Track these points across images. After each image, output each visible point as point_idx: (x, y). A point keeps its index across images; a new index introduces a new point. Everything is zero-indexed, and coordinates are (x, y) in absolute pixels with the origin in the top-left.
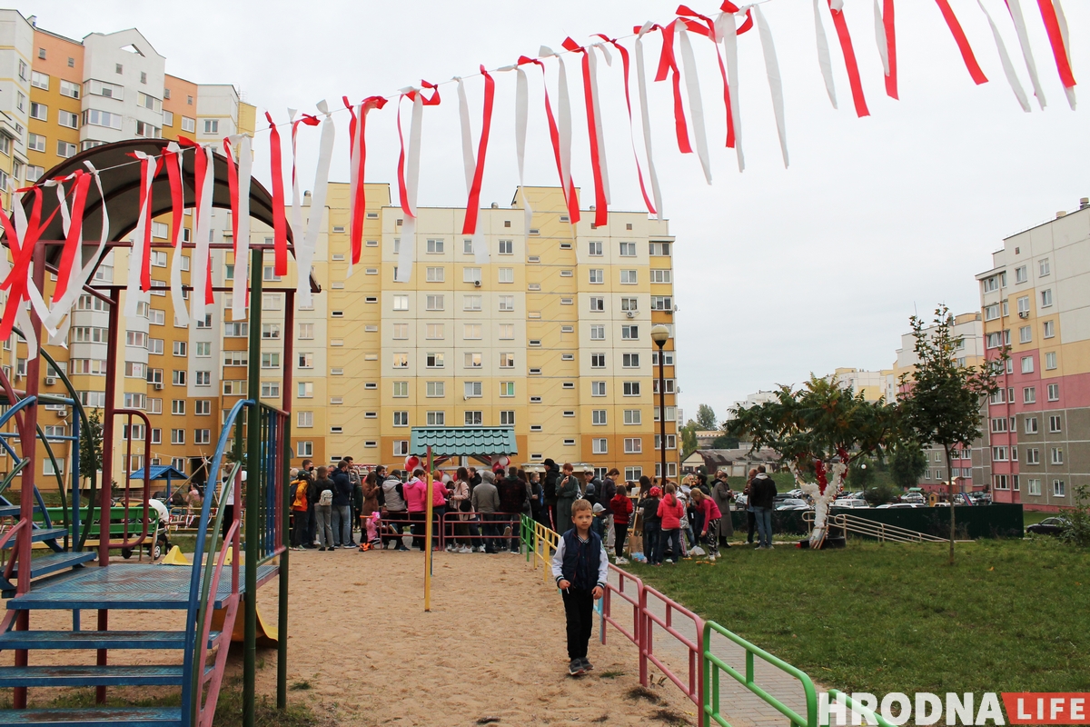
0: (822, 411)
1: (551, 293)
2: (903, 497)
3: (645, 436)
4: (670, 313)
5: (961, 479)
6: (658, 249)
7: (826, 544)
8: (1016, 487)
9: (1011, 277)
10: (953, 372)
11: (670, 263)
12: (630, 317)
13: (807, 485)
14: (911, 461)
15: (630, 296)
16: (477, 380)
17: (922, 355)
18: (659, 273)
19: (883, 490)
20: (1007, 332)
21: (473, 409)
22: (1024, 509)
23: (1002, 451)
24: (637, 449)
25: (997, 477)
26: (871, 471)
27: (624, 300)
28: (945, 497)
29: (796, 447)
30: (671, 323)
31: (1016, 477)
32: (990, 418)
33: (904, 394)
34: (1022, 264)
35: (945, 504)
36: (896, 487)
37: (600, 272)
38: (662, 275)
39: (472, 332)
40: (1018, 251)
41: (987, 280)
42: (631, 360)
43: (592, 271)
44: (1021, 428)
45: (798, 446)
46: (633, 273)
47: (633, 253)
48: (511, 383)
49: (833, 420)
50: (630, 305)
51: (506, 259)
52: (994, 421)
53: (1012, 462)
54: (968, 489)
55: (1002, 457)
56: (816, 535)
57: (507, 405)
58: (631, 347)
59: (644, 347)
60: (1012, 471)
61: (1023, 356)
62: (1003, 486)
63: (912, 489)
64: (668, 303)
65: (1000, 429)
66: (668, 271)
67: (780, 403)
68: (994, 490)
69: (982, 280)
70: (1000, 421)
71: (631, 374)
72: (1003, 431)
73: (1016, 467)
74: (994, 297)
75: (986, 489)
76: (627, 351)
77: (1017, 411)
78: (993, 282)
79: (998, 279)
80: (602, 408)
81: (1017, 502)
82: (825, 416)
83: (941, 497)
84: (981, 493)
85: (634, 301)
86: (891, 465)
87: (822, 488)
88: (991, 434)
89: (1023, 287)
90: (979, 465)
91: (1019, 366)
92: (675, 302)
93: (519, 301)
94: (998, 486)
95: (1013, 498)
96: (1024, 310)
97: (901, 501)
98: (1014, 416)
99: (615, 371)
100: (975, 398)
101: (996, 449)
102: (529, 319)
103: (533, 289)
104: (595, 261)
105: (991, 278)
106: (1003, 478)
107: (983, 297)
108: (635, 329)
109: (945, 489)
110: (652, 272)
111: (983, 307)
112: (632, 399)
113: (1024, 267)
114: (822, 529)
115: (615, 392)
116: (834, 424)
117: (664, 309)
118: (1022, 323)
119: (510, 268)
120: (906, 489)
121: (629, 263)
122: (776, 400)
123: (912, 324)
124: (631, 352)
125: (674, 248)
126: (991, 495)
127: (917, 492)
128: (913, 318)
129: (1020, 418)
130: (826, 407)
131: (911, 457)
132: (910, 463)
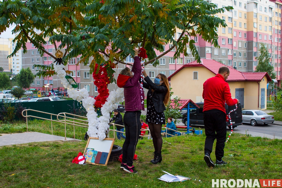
72: (73, 64)
73: (79, 80)
90: (56, 79)
131: (27, 75)
132: (27, 78)
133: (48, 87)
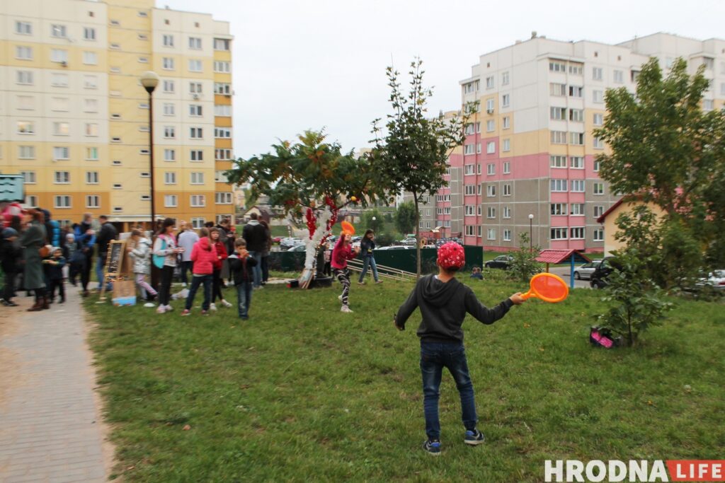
0: (308, 162)
1: (131, 76)
2: (404, 241)
3: (208, 194)
4: (228, 97)
5: (443, 228)
6: (221, 45)
7: (313, 283)
8: (480, 234)
9: (483, 83)
10: (424, 123)
11: (230, 57)
12: (196, 99)
13: (299, 230)
14: (410, 215)
15: (196, 81)
16: (65, 145)
17: (396, 105)
18: (221, 65)
19: (387, 235)
20: (479, 124)
21: (62, 169)
22: (484, 249)
23: (471, 209)
24: (201, 203)
25: (467, 227)
26: (382, 222)
27: (192, 85)
28: (431, 241)
29: (284, 195)
30: (229, 104)
31: (480, 227)
32: (464, 185)
33: (377, 141)
34: (491, 75)
35: (430, 246)
36: (399, 234)
37: (172, 60)
38: (223, 66)
39: (60, 105)
40: (489, 65)
41: (467, 85)
42: (197, 133)
43: (165, 59)
44: (484, 192)
45: (287, 193)
46: (199, 63)
47: (199, 46)
48: (95, 149)
49: (318, 169)
50: (196, 88)
51: (89, 44)
52: (467, 187)
53: (477, 217)
54: (448, 236)
55: (471, 213)
56: (306, 275)
57: (93, 167)
58: (197, 122)
59: (207, 123)
60: (477, 223)
61: (488, 141)
62: (471, 234)
63: (409, 235)
64: (227, 88)
65: (471, 193)
66: (228, 65)
67: (276, 155)
68: (465, 236)
69: (464, 85)
70: (470, 188)
71: (197, 144)
72: (472, 194)
73: (480, 220)
74: (471, 98)
75: (460, 236)
76: (193, 126)
77: (482, 181)
78: (471, 87)
79: (474, 85)
80: (173, 170)
81: (480, 245)
82: (312, 166)
83: (429, 241)
84: (456, 238)
85: (199, 85)
86: (395, 218)
87: (312, 232)
88: (465, 197)
89: (491, 91)
90: (456, 218)
91: (485, 149)
92: (234, 88)
93: (102, 80)
94: (467, 234)
95: (477, 242)
96: (491, 109)
97: (401, 244)
98: (480, 184)
99: (184, 142)
100: (443, 149)
101: (467, 207)
102: (111, 97)
103: (113, 71)
104: (168, 51)
105: (469, 84)
106: (471, 227)
107: (463, 97)
108: (200, 109)
109: (433, 235)
110: (215, 64)
111: (463, 105)
112: (197, 164)
113: (492, 78)
114: (311, 270)
115: (184, 159)
116: (319, 173)
117: (224, 94)
118: (489, 118)
119: (93, 53)
120: (405, 235)
121: (196, 54)
122: (274, 153)
123: (388, 74)
124: (197, 126)
125: (233, 45)
126: (463, 240)
127: (412, 237)
128: (389, 69)
129: (484, 185)
130: (312, 157)
131: (409, 212)
132: (409, 217)
133: (438, 231)
